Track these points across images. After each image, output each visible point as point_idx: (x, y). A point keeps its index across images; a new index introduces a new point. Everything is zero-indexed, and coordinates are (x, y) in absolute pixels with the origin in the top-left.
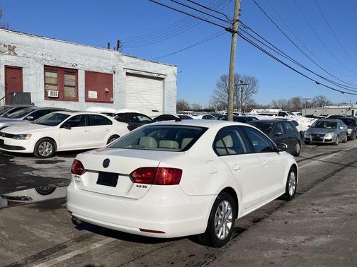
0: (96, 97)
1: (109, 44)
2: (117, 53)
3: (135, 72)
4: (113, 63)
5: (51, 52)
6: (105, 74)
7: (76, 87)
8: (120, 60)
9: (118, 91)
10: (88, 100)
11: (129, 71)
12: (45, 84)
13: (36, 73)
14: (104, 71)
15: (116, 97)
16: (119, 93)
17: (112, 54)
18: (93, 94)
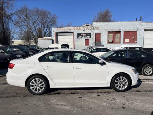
0: (128, 41)
1: (136, 19)
2: (140, 22)
3: (149, 29)
4: (137, 26)
5: (111, 26)
6: (133, 31)
7: (120, 38)
8: (141, 25)
9: (139, 38)
10: (124, 43)
11: (145, 29)
12: (108, 38)
13: (105, 35)
14: (133, 30)
15: (138, 40)
16: (140, 39)
17: (137, 23)
18: (127, 40)
